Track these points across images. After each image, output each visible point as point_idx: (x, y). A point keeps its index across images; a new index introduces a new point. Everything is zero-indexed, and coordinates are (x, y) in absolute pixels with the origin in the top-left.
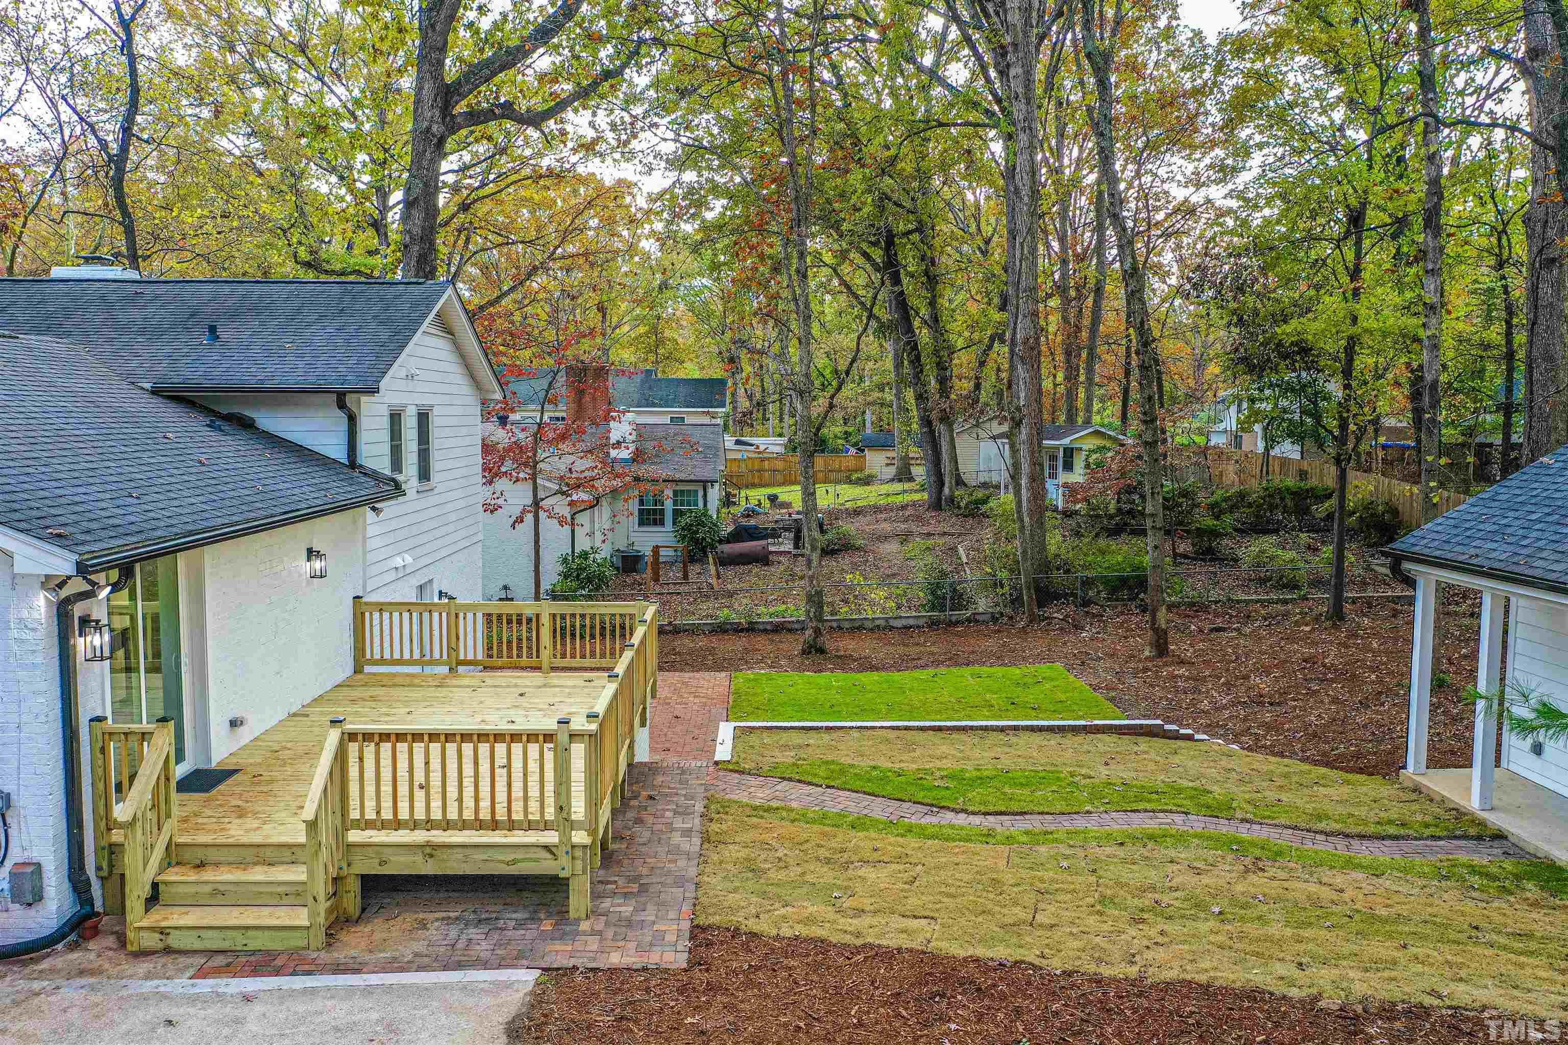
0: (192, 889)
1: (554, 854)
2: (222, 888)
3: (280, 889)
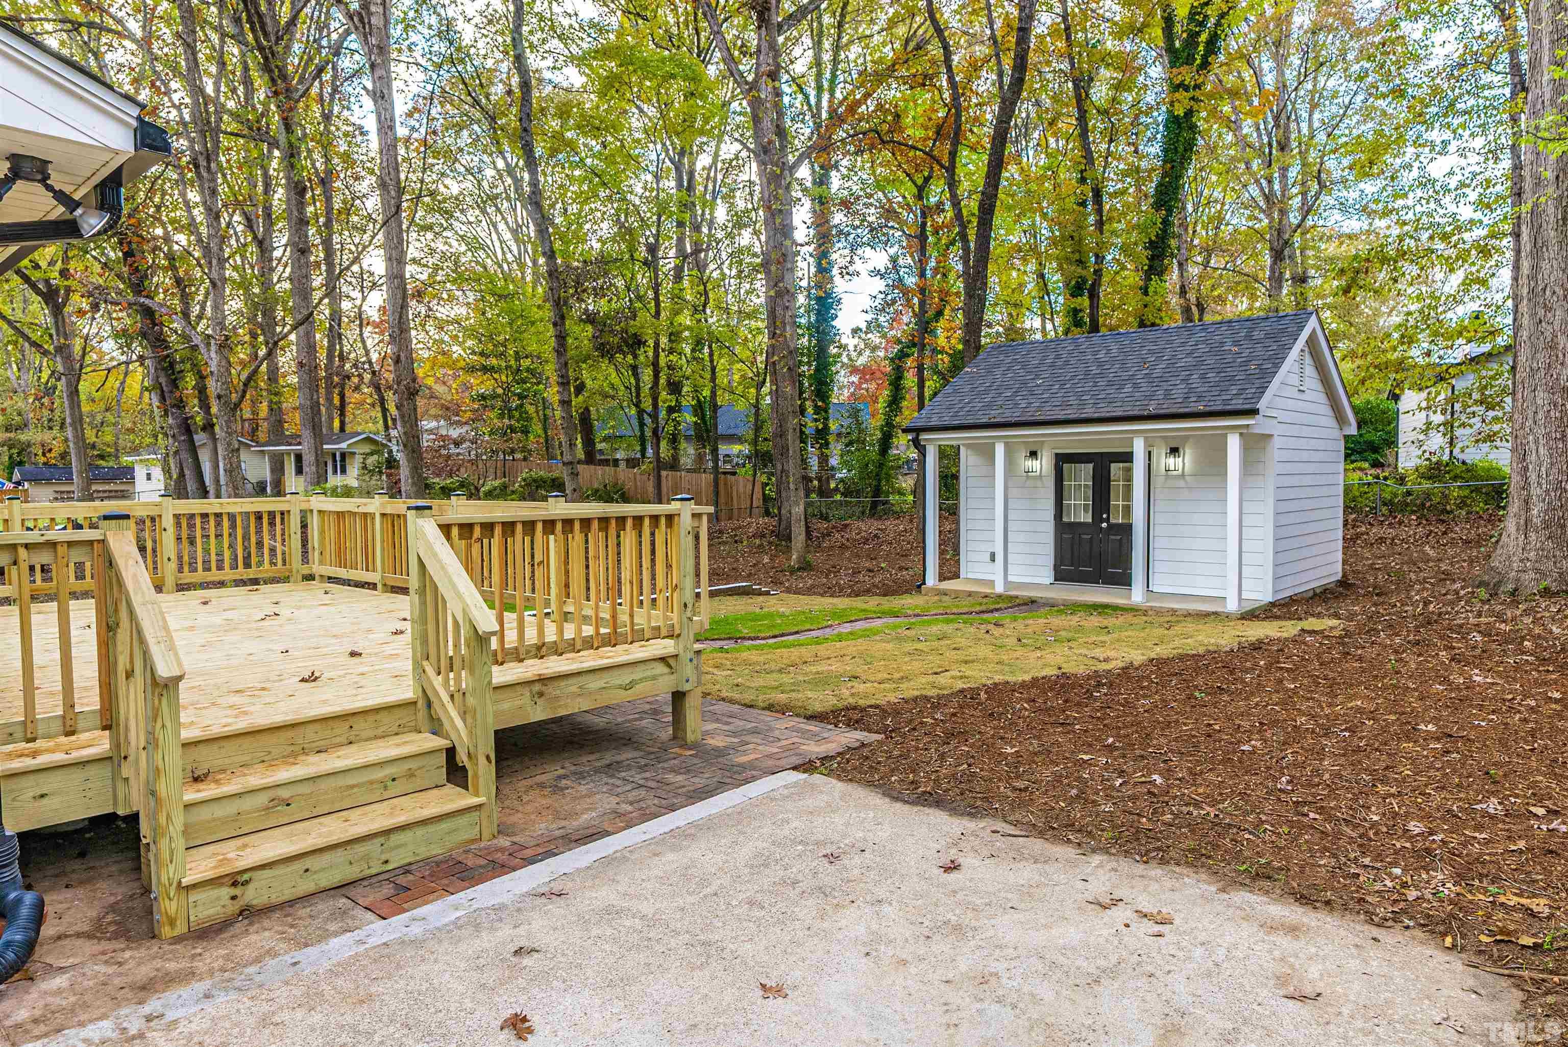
0: (230, 808)
1: (670, 666)
2: (284, 793)
3: (379, 774)
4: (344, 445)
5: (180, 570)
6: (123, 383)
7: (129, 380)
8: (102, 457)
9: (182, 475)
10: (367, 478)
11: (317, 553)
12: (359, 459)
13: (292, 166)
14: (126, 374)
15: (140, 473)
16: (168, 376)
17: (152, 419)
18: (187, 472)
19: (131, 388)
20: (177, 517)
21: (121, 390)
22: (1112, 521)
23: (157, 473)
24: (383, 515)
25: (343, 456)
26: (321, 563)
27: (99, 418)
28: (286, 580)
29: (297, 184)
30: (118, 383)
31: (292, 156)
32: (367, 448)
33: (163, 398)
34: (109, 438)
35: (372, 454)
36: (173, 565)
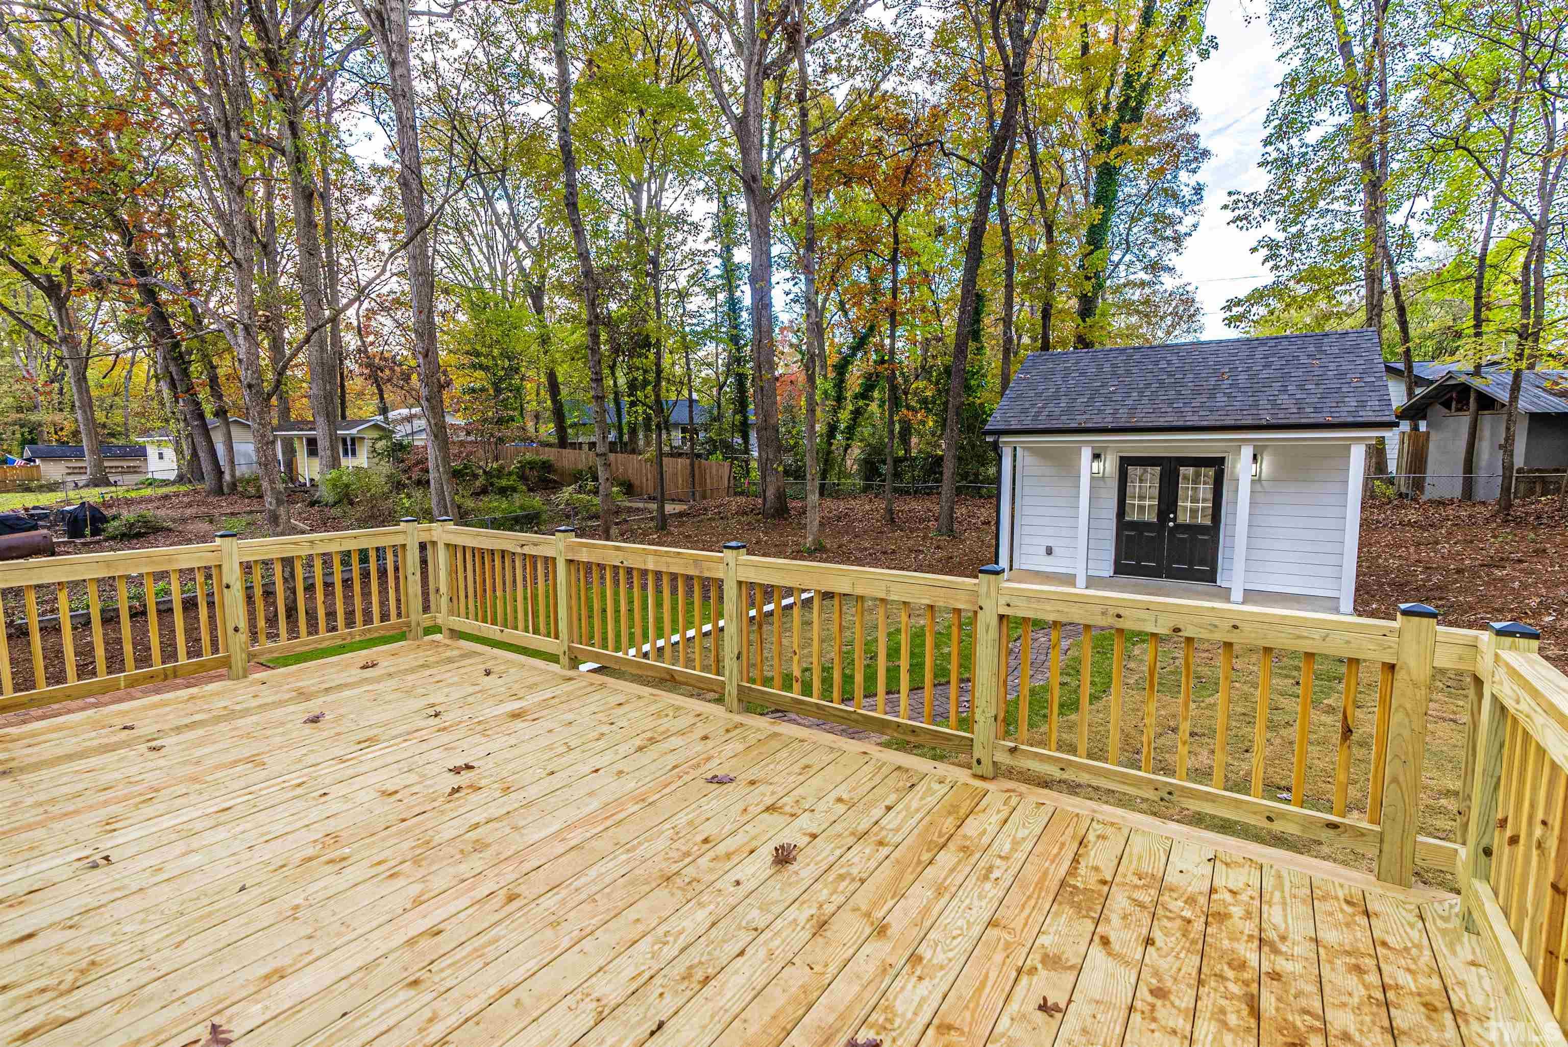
4: (354, 431)
5: (254, 635)
6: (130, 372)
7: (135, 370)
8: (112, 435)
9: (195, 454)
10: (376, 460)
11: (444, 600)
12: (368, 443)
13: (300, 171)
14: (132, 364)
15: (152, 452)
16: (178, 365)
17: (162, 404)
18: (202, 455)
19: (137, 376)
20: (247, 568)
21: (129, 378)
22: (1179, 521)
23: (170, 453)
24: (570, 562)
25: (353, 440)
26: (451, 612)
27: (108, 401)
28: (402, 637)
29: (305, 188)
30: (124, 373)
31: (298, 160)
32: (375, 434)
33: (173, 385)
34: (119, 419)
35: (380, 439)
36: (243, 637)
